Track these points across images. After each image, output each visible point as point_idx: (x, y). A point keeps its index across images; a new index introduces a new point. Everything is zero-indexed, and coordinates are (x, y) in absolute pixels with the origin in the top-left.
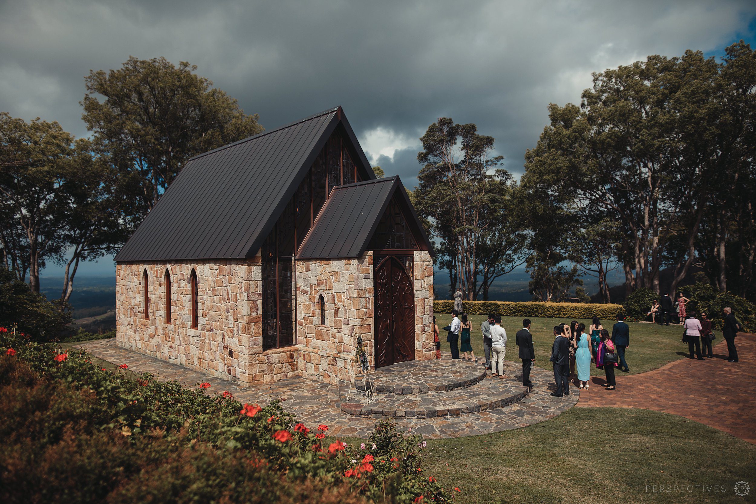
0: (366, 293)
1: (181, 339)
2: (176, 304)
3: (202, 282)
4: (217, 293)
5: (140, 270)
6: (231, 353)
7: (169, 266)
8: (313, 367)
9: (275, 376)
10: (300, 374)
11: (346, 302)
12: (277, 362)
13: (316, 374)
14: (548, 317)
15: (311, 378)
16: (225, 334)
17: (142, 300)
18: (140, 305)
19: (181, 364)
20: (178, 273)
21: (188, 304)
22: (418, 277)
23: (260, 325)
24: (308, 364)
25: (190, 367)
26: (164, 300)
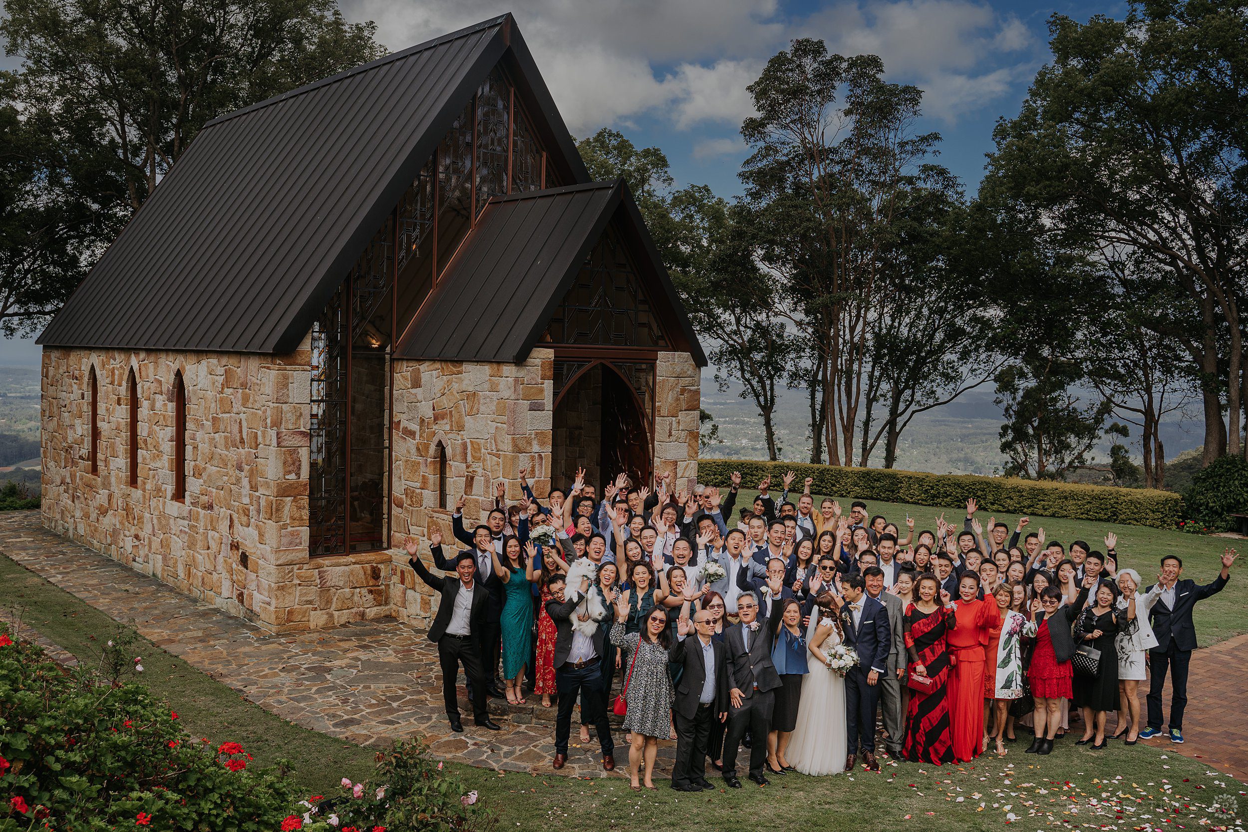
0: (535, 443)
1: (155, 521)
2: (146, 445)
3: (194, 400)
4: (222, 427)
5: (83, 368)
6: (244, 560)
7: (134, 362)
8: (419, 600)
9: (336, 614)
10: (394, 614)
11: (491, 461)
12: (341, 584)
13: (423, 615)
14: (1008, 511)
15: (414, 623)
16: (235, 516)
17: (85, 433)
18: (82, 442)
19: (154, 575)
20: (152, 378)
21: (168, 448)
22: (664, 412)
23: (305, 501)
24: (410, 593)
25: (171, 582)
26: (125, 435)
